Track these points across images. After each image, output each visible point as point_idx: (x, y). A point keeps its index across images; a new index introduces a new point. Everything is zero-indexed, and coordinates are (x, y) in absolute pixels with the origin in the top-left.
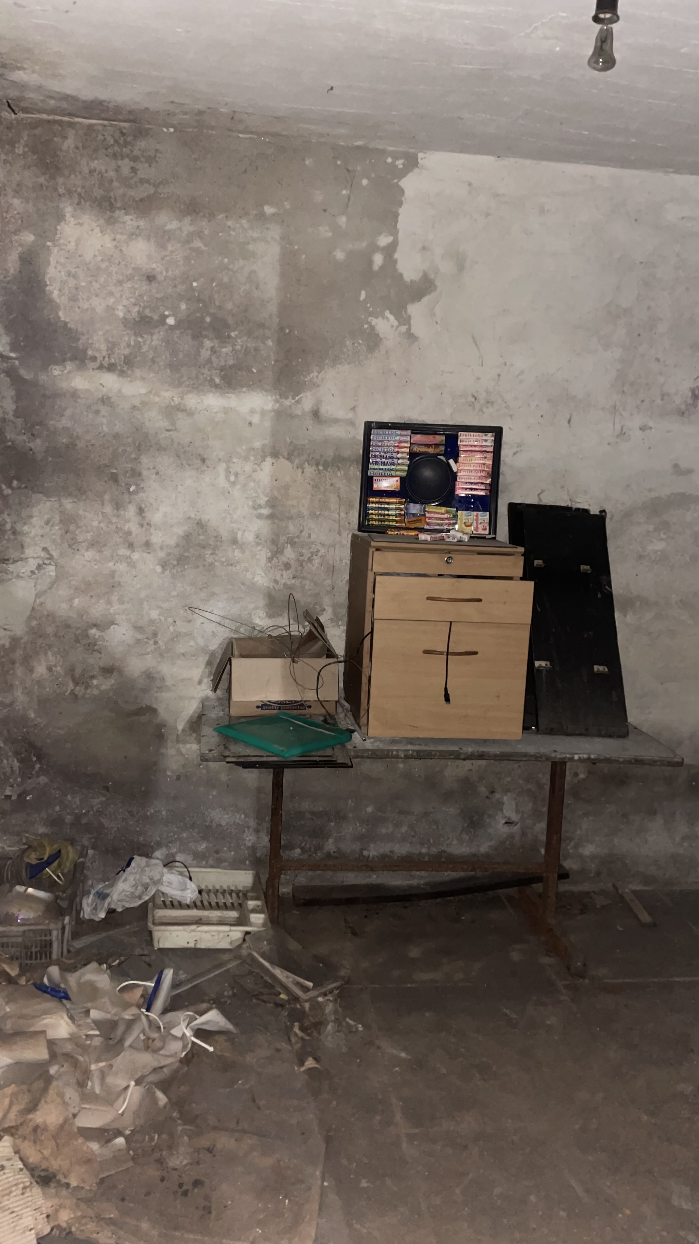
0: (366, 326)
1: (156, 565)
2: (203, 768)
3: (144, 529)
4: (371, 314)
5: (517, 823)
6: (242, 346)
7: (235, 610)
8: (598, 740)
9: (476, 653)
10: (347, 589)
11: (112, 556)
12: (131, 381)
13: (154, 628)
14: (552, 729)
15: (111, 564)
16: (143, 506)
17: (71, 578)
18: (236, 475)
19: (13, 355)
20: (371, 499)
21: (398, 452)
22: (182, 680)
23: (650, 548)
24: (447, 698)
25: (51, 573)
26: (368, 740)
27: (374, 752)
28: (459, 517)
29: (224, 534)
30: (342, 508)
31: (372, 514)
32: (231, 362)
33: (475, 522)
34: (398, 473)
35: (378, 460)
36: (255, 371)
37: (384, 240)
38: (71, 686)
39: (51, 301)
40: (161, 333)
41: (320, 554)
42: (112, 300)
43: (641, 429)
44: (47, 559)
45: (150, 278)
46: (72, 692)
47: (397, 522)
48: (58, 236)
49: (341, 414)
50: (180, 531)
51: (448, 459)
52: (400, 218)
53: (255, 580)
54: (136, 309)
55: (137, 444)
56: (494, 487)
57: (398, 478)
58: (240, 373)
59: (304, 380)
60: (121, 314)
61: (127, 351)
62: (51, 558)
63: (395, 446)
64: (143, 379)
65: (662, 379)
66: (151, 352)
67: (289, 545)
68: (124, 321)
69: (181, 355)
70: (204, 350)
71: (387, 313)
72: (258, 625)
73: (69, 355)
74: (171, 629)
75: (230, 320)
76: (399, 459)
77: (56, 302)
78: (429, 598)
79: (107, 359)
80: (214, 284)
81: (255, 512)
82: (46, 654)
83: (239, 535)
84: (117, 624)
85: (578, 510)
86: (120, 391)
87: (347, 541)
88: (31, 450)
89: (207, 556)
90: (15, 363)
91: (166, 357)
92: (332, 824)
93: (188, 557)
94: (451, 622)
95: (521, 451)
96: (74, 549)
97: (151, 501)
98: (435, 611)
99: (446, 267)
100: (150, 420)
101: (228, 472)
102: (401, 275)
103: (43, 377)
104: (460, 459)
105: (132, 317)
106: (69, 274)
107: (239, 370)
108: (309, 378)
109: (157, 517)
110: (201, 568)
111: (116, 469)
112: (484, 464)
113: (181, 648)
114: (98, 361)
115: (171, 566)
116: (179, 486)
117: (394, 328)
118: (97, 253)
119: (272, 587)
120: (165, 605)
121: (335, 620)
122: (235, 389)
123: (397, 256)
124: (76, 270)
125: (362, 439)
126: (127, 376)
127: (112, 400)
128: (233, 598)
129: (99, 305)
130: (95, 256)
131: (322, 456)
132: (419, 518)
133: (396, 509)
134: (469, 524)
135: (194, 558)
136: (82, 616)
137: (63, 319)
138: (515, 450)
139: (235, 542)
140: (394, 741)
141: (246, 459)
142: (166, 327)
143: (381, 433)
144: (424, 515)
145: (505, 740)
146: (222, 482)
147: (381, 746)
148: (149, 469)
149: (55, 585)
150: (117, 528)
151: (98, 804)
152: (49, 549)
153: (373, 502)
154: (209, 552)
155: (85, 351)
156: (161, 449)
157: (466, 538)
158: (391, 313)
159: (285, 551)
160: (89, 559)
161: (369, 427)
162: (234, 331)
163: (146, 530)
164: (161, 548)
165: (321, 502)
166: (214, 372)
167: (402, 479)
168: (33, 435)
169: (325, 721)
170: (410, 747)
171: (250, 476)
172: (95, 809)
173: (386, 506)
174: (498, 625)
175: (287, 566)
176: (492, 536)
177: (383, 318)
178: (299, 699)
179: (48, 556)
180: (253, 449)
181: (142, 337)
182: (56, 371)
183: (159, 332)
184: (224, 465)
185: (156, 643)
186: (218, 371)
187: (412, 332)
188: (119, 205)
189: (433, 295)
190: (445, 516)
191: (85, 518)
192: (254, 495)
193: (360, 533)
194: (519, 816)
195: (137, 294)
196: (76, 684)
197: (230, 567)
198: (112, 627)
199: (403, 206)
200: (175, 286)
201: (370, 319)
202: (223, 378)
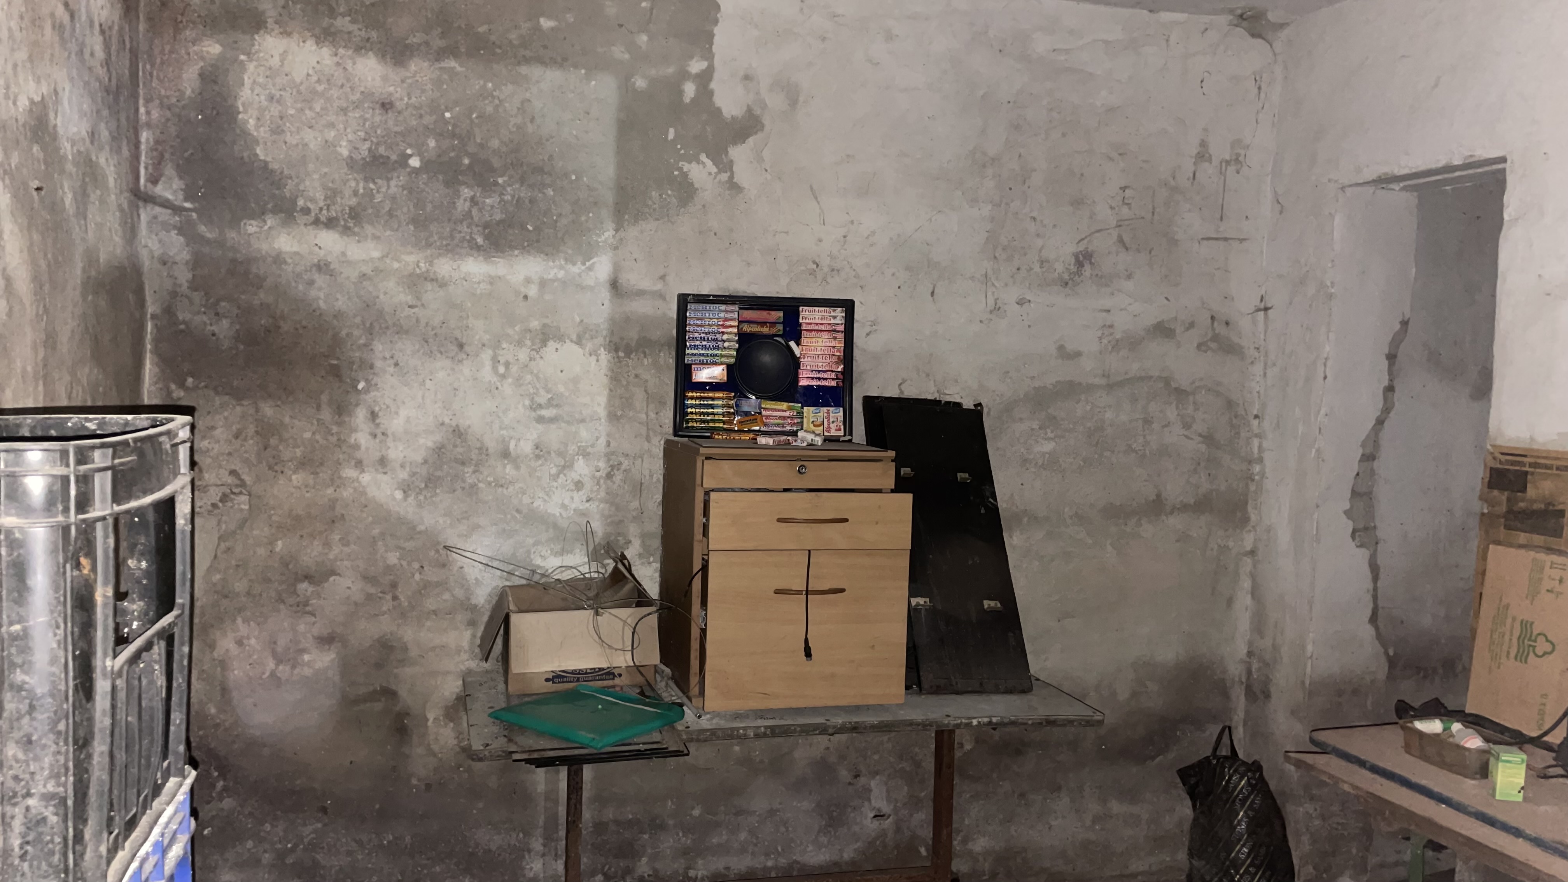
0: (676, 173)
1: (396, 489)
2: (464, 771)
3: (377, 441)
4: (684, 158)
5: (890, 816)
6: (513, 197)
7: (506, 547)
8: (995, 698)
9: (842, 590)
10: (661, 513)
11: (332, 480)
12: (359, 241)
13: (392, 577)
14: (938, 687)
15: (330, 491)
16: (377, 409)
17: (272, 512)
18: (507, 365)
19: (188, 205)
20: (690, 394)
21: (723, 333)
22: (433, 649)
23: (1037, 449)
24: (808, 654)
25: (243, 506)
26: (703, 717)
27: (713, 732)
28: (805, 414)
29: (492, 445)
30: (652, 406)
31: (692, 413)
32: (498, 217)
33: (825, 420)
34: (723, 360)
35: (698, 343)
36: (530, 228)
37: (696, 66)
38: (271, 664)
39: (245, 133)
40: (401, 178)
41: (623, 467)
42: (333, 134)
43: (1018, 303)
44: (237, 486)
45: (386, 106)
46: (273, 674)
47: (724, 422)
48: (257, 47)
49: (646, 284)
50: (428, 442)
51: (787, 342)
52: (717, 40)
53: (535, 505)
54: (367, 145)
55: (368, 325)
56: (847, 376)
57: (724, 366)
58: (510, 231)
59: (597, 241)
60: (345, 152)
61: (353, 201)
62: (243, 484)
63: (718, 326)
64: (376, 238)
65: (1039, 242)
66: (387, 202)
67: (581, 457)
68: (349, 161)
69: (429, 207)
70: (462, 201)
71: (703, 157)
72: (539, 567)
73: (270, 206)
74: (417, 576)
75: (496, 163)
76: (724, 341)
77: (253, 135)
78: (780, 520)
79: (325, 212)
80: (474, 116)
81: (533, 414)
82: (234, 621)
83: (512, 446)
84: (339, 575)
85: (948, 403)
86: (344, 254)
87: (658, 451)
88: (214, 335)
89: (467, 475)
90: (191, 216)
91: (409, 210)
92: (646, 836)
93: (439, 478)
94: (809, 551)
95: (876, 330)
96: (276, 471)
97: (388, 401)
98: (788, 537)
99: (776, 102)
100: (385, 293)
101: (495, 361)
102: (719, 110)
103: (231, 235)
104: (804, 341)
105: (360, 157)
106: (271, 98)
107: (509, 226)
108: (603, 238)
109: (395, 424)
110: (459, 492)
111: (338, 359)
112: (834, 347)
113: (430, 604)
114: (313, 214)
115: (417, 490)
116: (428, 381)
117: (713, 176)
118: (311, 72)
119: (558, 514)
120: (409, 545)
121: (644, 555)
122: (502, 252)
123: (713, 85)
124: (282, 93)
125: (675, 316)
126: (355, 234)
127: (332, 267)
128: (504, 530)
129: (313, 139)
130: (308, 75)
131: (622, 339)
132: (752, 418)
133: (723, 406)
134: (818, 423)
135: (449, 479)
136: (287, 565)
137: (262, 158)
138: (868, 329)
139: (505, 454)
140: (737, 716)
141: (520, 343)
142: (408, 170)
143: (701, 308)
144: (760, 413)
145: (881, 705)
146: (487, 373)
147: (723, 724)
148: (385, 358)
149: (248, 524)
150: (338, 440)
151: (311, 833)
152: (240, 472)
153: (692, 398)
154: (470, 470)
155: (294, 202)
156: (401, 331)
157: (819, 441)
158: (707, 157)
159: (576, 465)
160: (299, 484)
161: (684, 301)
162: (501, 176)
163: (380, 442)
164: (402, 466)
165: (623, 400)
166: (475, 229)
167: (730, 368)
168: (217, 314)
169: (642, 693)
170: (760, 722)
171: (527, 366)
172: (306, 840)
173: (710, 402)
174: (870, 552)
175: (579, 485)
176: (847, 438)
177: (698, 163)
178: (605, 665)
179: (238, 482)
180: (530, 331)
181: (375, 183)
182: (252, 227)
183: (398, 177)
184: (490, 352)
185: (395, 598)
186: (480, 228)
187: (735, 180)
188: (342, 10)
189: (760, 135)
190: (787, 414)
191: (292, 428)
192: (531, 391)
193: (676, 438)
194: (892, 807)
195: (367, 125)
196: (279, 661)
197: (500, 489)
198: (332, 579)
199: (719, 24)
200: (421, 116)
201: (681, 163)
202: (487, 238)
